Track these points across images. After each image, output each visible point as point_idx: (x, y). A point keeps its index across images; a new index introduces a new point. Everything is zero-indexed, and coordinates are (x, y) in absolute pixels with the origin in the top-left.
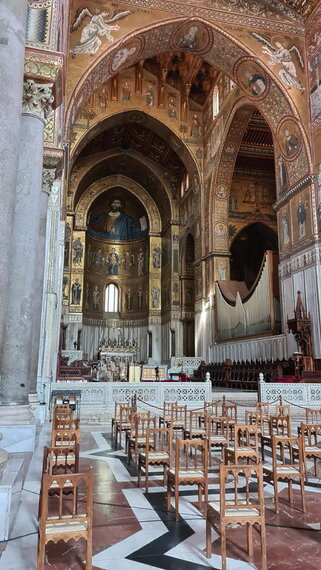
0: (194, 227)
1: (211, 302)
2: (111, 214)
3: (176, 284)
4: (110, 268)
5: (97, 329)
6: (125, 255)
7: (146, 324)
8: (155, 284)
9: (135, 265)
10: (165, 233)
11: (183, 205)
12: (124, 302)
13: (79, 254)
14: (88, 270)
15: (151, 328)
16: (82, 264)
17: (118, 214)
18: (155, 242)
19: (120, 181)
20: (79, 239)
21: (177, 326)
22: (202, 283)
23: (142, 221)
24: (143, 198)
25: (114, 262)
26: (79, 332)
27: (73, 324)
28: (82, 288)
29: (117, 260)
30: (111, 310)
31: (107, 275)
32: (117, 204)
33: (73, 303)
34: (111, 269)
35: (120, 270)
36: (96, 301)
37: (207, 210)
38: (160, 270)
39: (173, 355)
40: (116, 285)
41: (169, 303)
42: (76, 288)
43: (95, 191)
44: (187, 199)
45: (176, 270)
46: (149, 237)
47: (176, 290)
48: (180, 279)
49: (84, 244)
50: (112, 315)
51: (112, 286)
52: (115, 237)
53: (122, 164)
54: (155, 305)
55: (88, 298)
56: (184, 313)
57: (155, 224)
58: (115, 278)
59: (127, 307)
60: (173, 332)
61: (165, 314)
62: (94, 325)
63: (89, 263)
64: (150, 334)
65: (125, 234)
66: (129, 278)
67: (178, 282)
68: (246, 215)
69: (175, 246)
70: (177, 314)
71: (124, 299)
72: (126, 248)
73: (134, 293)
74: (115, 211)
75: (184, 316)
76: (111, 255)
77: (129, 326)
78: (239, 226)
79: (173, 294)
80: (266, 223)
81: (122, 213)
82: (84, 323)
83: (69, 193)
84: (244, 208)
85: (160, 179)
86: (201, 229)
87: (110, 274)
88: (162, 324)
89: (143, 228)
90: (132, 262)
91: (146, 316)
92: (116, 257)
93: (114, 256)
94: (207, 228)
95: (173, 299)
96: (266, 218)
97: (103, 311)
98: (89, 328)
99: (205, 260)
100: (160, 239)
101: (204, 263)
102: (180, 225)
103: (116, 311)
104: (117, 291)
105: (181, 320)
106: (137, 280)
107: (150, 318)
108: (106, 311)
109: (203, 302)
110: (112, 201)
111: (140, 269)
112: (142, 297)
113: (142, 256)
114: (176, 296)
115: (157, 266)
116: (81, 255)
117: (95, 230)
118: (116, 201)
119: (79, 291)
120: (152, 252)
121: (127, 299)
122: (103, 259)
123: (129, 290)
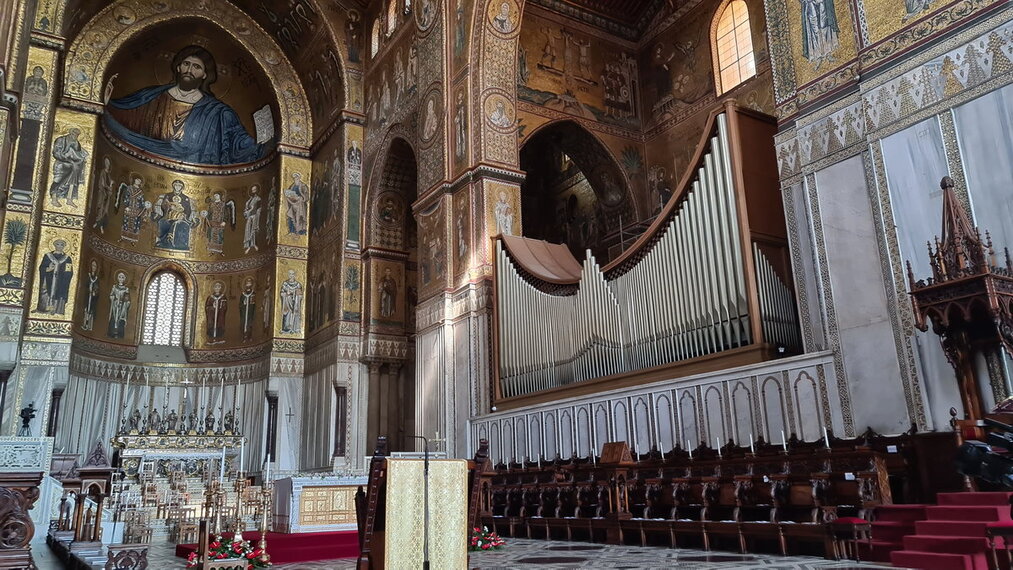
0: (415, 120)
1: (474, 298)
2: (175, 92)
3: (353, 271)
4: (166, 230)
5: (115, 388)
6: (208, 200)
7: (264, 376)
8: (292, 274)
9: (235, 227)
10: (324, 148)
11: (375, 76)
12: (201, 319)
14: (99, 224)
15: (275, 384)
17: (195, 96)
21: (352, 375)
23: (261, 117)
24: (268, 60)
25: (178, 218)
26: (57, 394)
27: (38, 371)
28: (75, 267)
29: (187, 212)
30: (162, 339)
33: (41, 309)
34: (167, 233)
35: (193, 237)
39: (340, 450)
40: (180, 276)
41: (333, 315)
44: (392, 53)
45: (354, 234)
46: (277, 156)
48: (366, 256)
50: (164, 351)
51: (167, 280)
52: (184, 155)
54: (290, 323)
56: (372, 340)
57: (298, 128)
58: (179, 255)
59: (209, 332)
60: (342, 392)
61: (318, 348)
62: (108, 378)
64: (273, 401)
65: (211, 148)
66: (219, 258)
68: (546, 97)
69: (353, 174)
70: (353, 346)
71: (201, 310)
72: (215, 183)
74: (186, 87)
75: (372, 349)
77: (213, 382)
78: (535, 123)
80: (585, 125)
81: (207, 94)
82: (73, 369)
84: (543, 83)
87: (165, 244)
88: (307, 373)
89: (264, 135)
90: (228, 219)
91: (268, 350)
92: (185, 203)
93: (177, 200)
96: (588, 114)
97: (136, 342)
98: (92, 384)
99: (453, 191)
100: (308, 163)
101: (449, 197)
102: (365, 125)
103: (176, 342)
104: (181, 292)
105: (364, 361)
106: (240, 265)
107: (274, 359)
108: (147, 340)
109: (448, 302)
110: (180, 58)
111: (249, 234)
112: (253, 308)
113: (258, 205)
114: (351, 300)
115: (299, 228)
116: (79, 177)
117: (126, 125)
118: (193, 60)
119: (65, 278)
120: (285, 193)
121: (209, 312)
122: (148, 205)
123: (218, 289)
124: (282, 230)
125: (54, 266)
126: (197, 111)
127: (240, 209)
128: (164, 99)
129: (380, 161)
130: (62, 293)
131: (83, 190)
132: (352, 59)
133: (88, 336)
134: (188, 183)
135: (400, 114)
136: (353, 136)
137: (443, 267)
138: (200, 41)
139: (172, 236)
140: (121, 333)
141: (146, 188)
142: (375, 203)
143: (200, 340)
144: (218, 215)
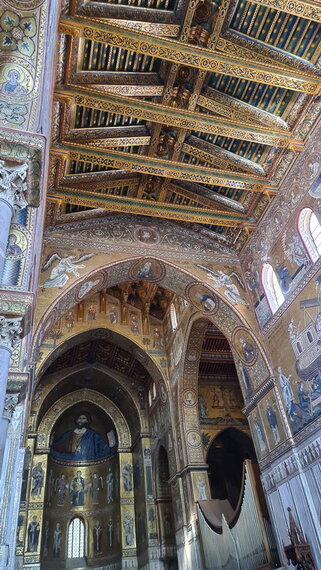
0: (165, 439)
1: (194, 530)
2: (76, 431)
3: (151, 511)
4: (75, 498)
6: (92, 478)
8: (128, 512)
9: (103, 490)
10: (135, 448)
11: (151, 415)
12: (92, 541)
13: (38, 483)
16: (42, 496)
17: (84, 431)
18: (126, 459)
19: (86, 395)
20: (40, 464)
22: (181, 507)
23: (110, 435)
24: (110, 410)
25: (79, 488)
28: (40, 528)
29: (83, 485)
30: (76, 555)
32: (83, 419)
34: (76, 498)
36: (57, 544)
37: (177, 418)
38: (132, 492)
40: (82, 519)
41: (146, 537)
42: (33, 530)
43: (60, 407)
44: (155, 408)
45: (150, 492)
46: (118, 453)
47: (152, 518)
48: (156, 503)
49: (45, 470)
50: (76, 562)
51: (77, 521)
52: (80, 458)
53: (89, 378)
55: (48, 541)
56: (164, 548)
57: (124, 439)
58: (80, 509)
59: (95, 548)
61: (143, 553)
63: (50, 494)
65: (91, 452)
66: (97, 507)
67: (154, 507)
68: (218, 420)
69: (147, 461)
70: (156, 551)
71: (91, 537)
72: (94, 469)
73: (104, 527)
74: (80, 428)
75: (164, 553)
76: (76, 479)
78: (213, 434)
79: (149, 523)
80: (238, 427)
81: (88, 428)
83: (32, 412)
84: (215, 414)
85: (127, 389)
86: (173, 440)
87: (75, 505)
88: (139, 567)
89: (112, 444)
90: (100, 486)
91: (118, 559)
92: (82, 482)
93: (79, 480)
94: (179, 438)
95: (149, 532)
96: (238, 422)
97: (65, 558)
99: (181, 476)
100: (130, 454)
101: (180, 479)
102: (150, 437)
103: (82, 555)
104: (82, 528)
106: (107, 510)
107: (123, 561)
108: (70, 556)
109: (185, 532)
110: (78, 417)
111: (109, 494)
112: (113, 532)
113: (112, 477)
114: (152, 526)
118: (82, 416)
120: (122, 471)
121: (95, 537)
122: (67, 486)
123: (97, 524)
124: (122, 490)
126: (85, 436)
127: (105, 480)
128: (73, 435)
129: (157, 457)
131: (43, 489)
132: (142, 408)
134: (82, 471)
135: (160, 436)
136: (146, 443)
139: (77, 499)
140: (58, 557)
141: (66, 478)
142: (158, 475)
143: (91, 552)
144: (96, 485)
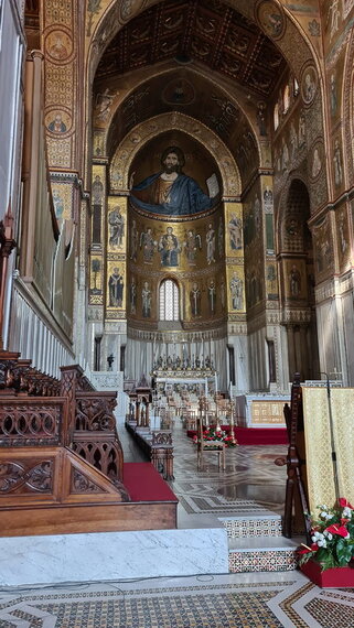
2: (164, 176)
4: (166, 256)
5: (149, 344)
6: (186, 236)
7: (224, 335)
8: (236, 274)
9: (202, 250)
10: (249, 194)
11: (277, 141)
12: (188, 305)
13: (118, 231)
14: (133, 257)
15: (231, 340)
17: (174, 176)
19: (176, 122)
20: (118, 208)
21: (276, 333)
23: (211, 183)
24: (212, 145)
25: (171, 247)
26: (123, 348)
27: (113, 337)
28: (124, 281)
29: (176, 244)
30: (169, 317)
31: (161, 267)
32: (172, 159)
33: (111, 305)
34: (166, 258)
35: (180, 258)
36: (146, 303)
39: (273, 379)
40: (175, 281)
41: (262, 297)
43: (138, 140)
45: (271, 245)
46: (222, 203)
48: (279, 259)
50: (170, 324)
51: (169, 284)
52: (171, 213)
53: (179, 91)
54: (237, 304)
55: (134, 299)
56: (287, 311)
57: (232, 184)
58: (173, 270)
59: (193, 312)
60: (271, 343)
61: (255, 318)
62: (145, 340)
64: (231, 350)
65: (185, 206)
66: (195, 269)
70: (276, 314)
71: (188, 300)
72: (189, 226)
74: (169, 172)
75: (287, 317)
76: (166, 236)
77: (197, 340)
79: (267, 283)
82: (130, 336)
85: (240, 105)
87: (166, 264)
88: (249, 333)
89: (213, 193)
90: (197, 246)
91: (225, 321)
92: (174, 240)
93: (170, 238)
97: (157, 320)
98: (138, 343)
99: (335, 208)
100: (240, 205)
101: (333, 213)
102: (273, 175)
103: (176, 319)
104: (176, 291)
105: (283, 324)
106: (206, 272)
107: (229, 326)
108: (162, 319)
109: (336, 283)
111: (210, 253)
112: (215, 296)
113: (213, 235)
114: (272, 286)
115: (237, 246)
116: (122, 231)
117: (141, 200)
118: (171, 155)
119: (120, 287)
120: (228, 225)
121: (192, 300)
122: (155, 243)
123: (195, 287)
125: (115, 282)
128: (159, 181)
129: (284, 197)
130: (120, 296)
132: (263, 133)
133: (134, 317)
135: (295, 163)
136: (266, 183)
137: (331, 260)
138: (174, 143)
139: (169, 259)
140: (149, 315)
142: (283, 224)
143: (188, 316)
144: (192, 244)
